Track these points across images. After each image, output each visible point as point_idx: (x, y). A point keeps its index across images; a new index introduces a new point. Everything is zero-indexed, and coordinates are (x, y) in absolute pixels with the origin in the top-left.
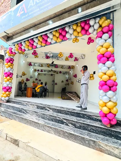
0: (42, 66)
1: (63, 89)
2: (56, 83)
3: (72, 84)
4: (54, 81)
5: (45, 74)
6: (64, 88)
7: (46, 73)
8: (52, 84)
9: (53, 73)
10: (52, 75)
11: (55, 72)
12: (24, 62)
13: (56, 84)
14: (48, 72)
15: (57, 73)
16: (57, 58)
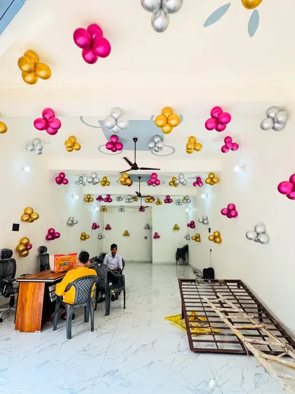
0: (105, 183)
1: (179, 250)
2: (156, 234)
3: (215, 242)
4: (148, 227)
5: (122, 209)
6: (181, 247)
7: (123, 203)
8: (146, 238)
9: (144, 204)
10: (142, 209)
11: (150, 199)
12: (27, 169)
13: (157, 236)
14: (129, 202)
15: (159, 203)
16: (151, 145)
